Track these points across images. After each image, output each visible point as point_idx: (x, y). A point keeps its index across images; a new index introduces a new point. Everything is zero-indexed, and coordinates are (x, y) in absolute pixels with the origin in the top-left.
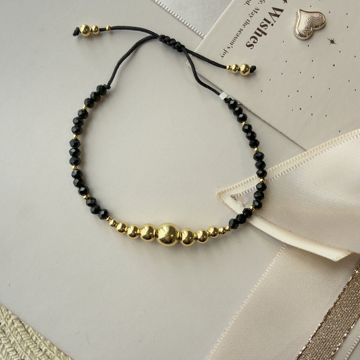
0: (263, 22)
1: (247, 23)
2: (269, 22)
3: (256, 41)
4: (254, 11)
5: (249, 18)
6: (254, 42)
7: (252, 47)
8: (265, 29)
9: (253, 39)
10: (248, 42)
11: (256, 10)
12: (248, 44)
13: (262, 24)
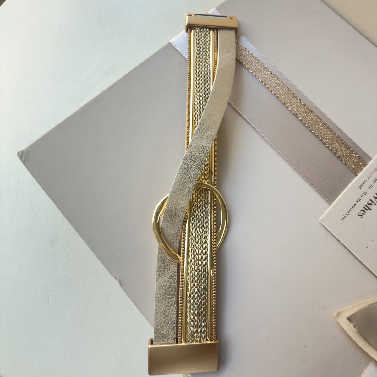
0: (369, 202)
1: (359, 200)
2: (373, 202)
3: (364, 213)
4: (364, 193)
5: (360, 198)
6: (363, 214)
7: (361, 217)
8: (371, 206)
9: (362, 212)
10: (360, 213)
11: (365, 193)
12: (359, 214)
13: (369, 203)
